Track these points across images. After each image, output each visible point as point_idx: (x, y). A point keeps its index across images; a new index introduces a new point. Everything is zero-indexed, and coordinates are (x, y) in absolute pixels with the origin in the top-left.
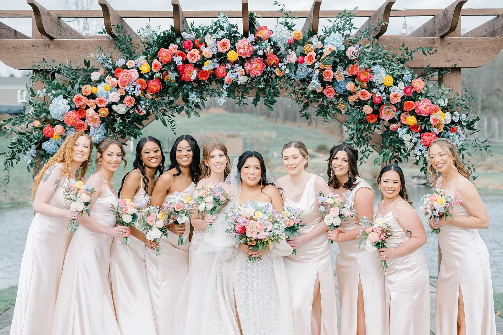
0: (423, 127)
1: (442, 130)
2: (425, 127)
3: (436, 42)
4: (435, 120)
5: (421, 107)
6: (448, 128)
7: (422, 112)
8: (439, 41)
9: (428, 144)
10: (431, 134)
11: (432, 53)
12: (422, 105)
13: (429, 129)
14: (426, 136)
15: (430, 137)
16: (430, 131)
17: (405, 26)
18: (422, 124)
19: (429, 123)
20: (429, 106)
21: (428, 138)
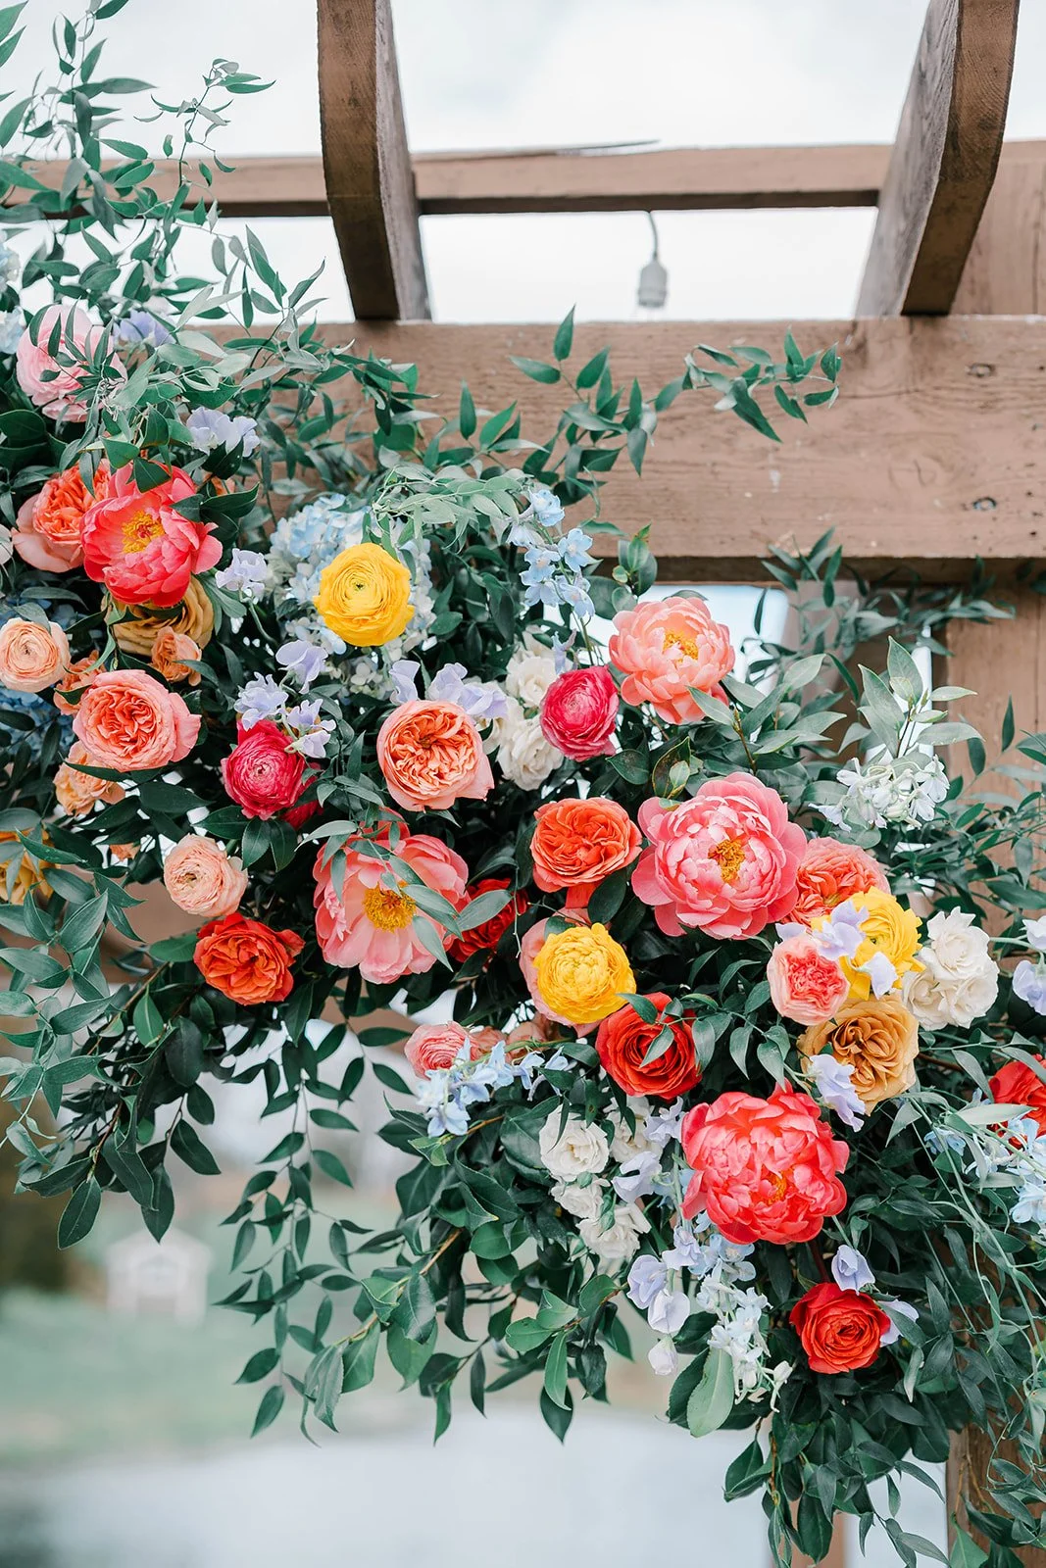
0: (704, 1039)
1: (908, 1078)
2: (723, 1045)
3: (874, 349)
4: (818, 975)
5: (686, 843)
6: (967, 1061)
7: (692, 891)
8: (902, 348)
9: (747, 1213)
10: (772, 1112)
11: (812, 400)
12: (695, 828)
13: (752, 1056)
14: (723, 1136)
15: (758, 1135)
16: (760, 1084)
17: (654, 284)
18: (693, 1012)
19: (754, 1002)
20: (762, 836)
21: (743, 1150)
